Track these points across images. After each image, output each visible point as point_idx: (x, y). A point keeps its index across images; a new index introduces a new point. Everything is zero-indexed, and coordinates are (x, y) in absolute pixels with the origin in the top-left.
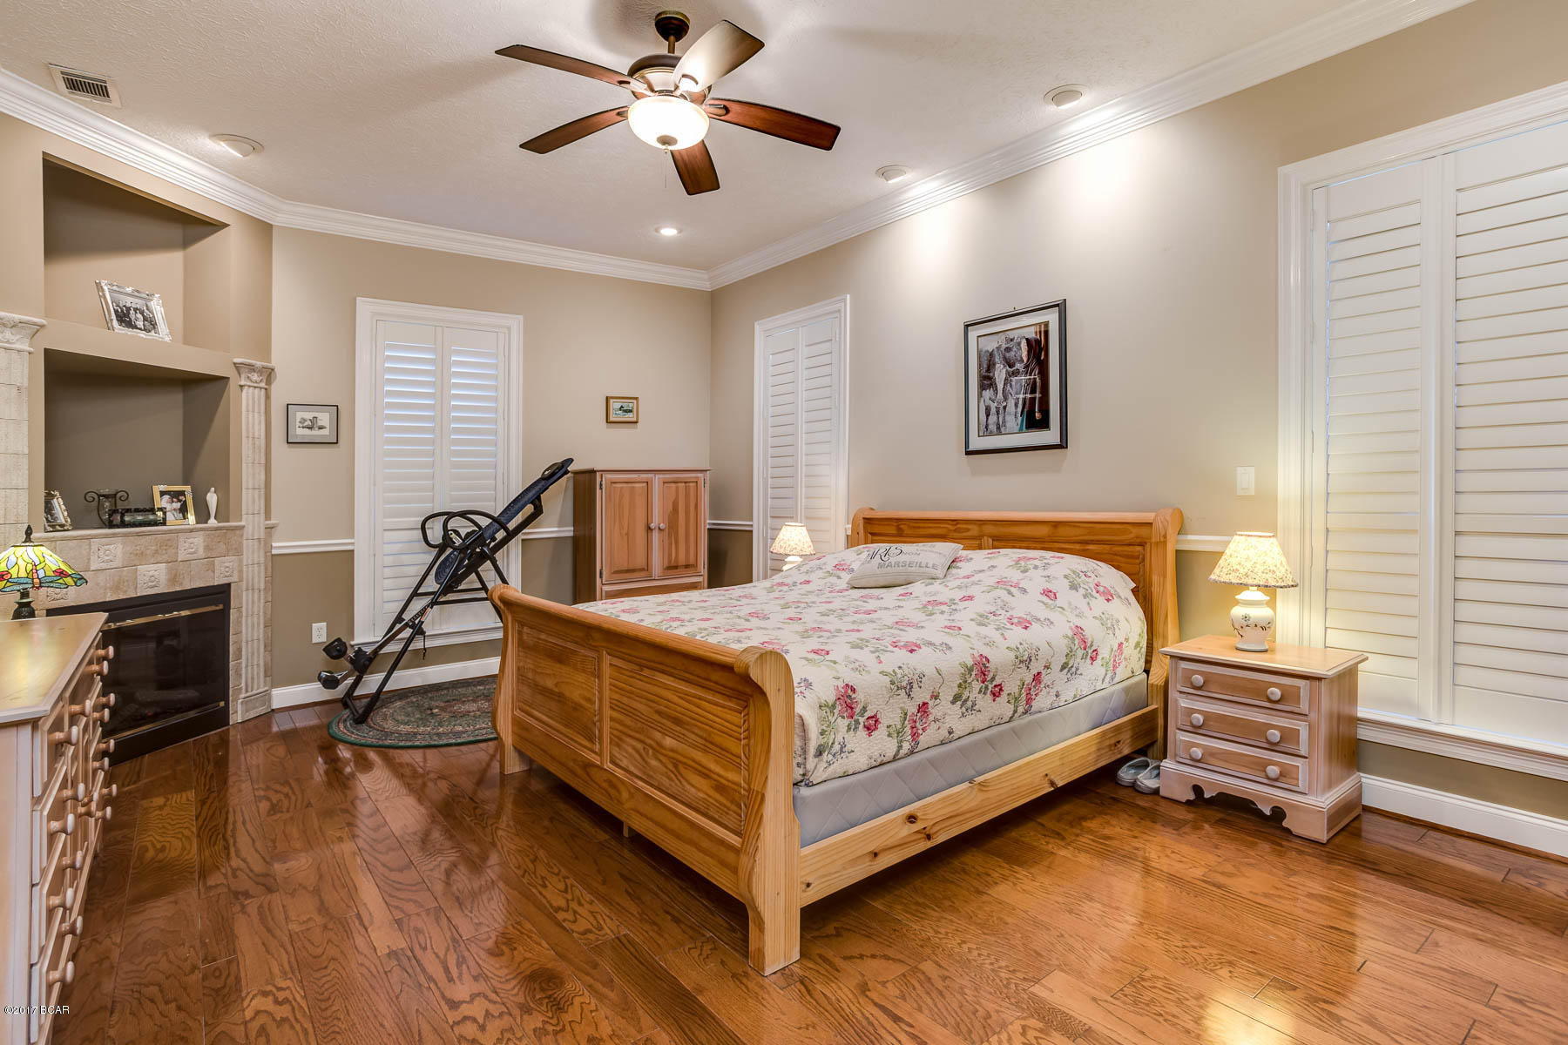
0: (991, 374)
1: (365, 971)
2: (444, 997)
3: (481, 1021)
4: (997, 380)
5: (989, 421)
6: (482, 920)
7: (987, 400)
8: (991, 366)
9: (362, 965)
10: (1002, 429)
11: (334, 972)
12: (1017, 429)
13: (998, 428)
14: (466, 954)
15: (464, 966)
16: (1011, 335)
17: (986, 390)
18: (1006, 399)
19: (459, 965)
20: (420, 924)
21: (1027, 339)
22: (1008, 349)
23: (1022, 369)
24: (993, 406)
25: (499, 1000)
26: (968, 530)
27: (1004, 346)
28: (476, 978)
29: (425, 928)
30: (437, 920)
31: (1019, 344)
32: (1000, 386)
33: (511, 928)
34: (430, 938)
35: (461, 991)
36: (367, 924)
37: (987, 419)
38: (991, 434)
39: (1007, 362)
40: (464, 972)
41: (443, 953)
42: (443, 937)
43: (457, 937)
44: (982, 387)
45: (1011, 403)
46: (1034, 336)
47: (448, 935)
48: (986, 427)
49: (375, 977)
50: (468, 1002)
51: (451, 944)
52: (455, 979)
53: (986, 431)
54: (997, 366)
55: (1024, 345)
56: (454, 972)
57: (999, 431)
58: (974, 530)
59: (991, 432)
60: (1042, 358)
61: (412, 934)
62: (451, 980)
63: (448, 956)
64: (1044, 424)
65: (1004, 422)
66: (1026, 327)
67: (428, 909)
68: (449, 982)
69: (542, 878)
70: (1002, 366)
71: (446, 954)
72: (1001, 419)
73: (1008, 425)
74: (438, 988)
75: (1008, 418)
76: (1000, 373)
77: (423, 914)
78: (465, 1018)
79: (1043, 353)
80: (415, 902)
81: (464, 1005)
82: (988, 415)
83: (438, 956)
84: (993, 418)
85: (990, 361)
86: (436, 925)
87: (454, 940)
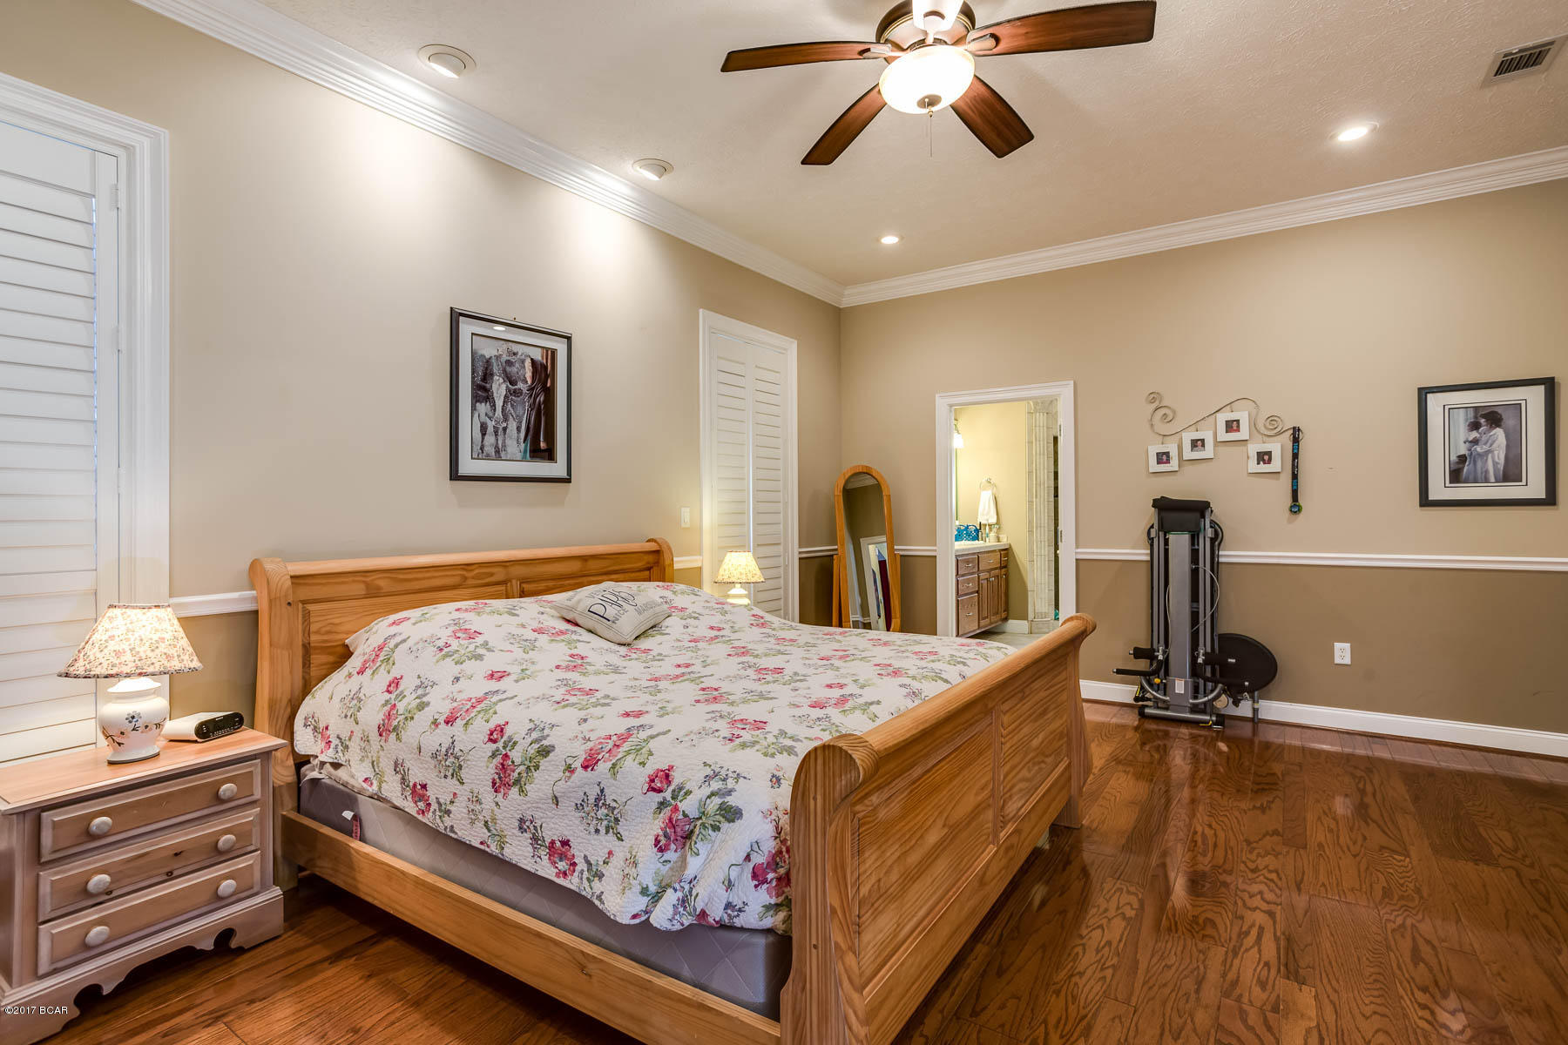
0: (488, 386)
1: (1334, 982)
2: (1275, 922)
3: (1259, 896)
4: (495, 394)
5: (486, 443)
6: (1195, 954)
7: (483, 416)
8: (487, 376)
9: (1336, 991)
10: (503, 454)
11: (1366, 1002)
12: (519, 456)
13: (497, 452)
14: (1234, 937)
15: (1244, 929)
16: (515, 348)
17: (481, 403)
18: (506, 419)
19: (1247, 933)
20: (1257, 990)
21: (532, 359)
22: (509, 363)
23: (525, 391)
24: (491, 425)
25: (1237, 898)
26: (492, 575)
27: (505, 358)
28: (1242, 918)
29: (1255, 982)
30: (1235, 983)
31: (523, 362)
32: (499, 403)
33: (1180, 932)
34: (1255, 970)
35: (1260, 918)
36: (1315, 1034)
37: (483, 439)
38: (488, 457)
39: (507, 377)
40: (1247, 927)
41: (1252, 950)
42: (1243, 963)
43: (1230, 954)
44: (476, 399)
45: (512, 425)
46: (540, 358)
47: (1237, 962)
48: (482, 448)
49: (1325, 971)
50: (1259, 909)
51: (1240, 953)
52: (1257, 927)
53: (480, 453)
54: (496, 378)
55: (528, 364)
56: (1254, 932)
57: (498, 454)
58: (500, 574)
59: (488, 455)
60: (548, 385)
61: (1269, 987)
62: (1261, 929)
63: (1251, 944)
64: (549, 455)
65: (504, 445)
66: (532, 348)
67: (1236, 1001)
68: (1264, 928)
69: (1098, 951)
70: (501, 380)
71: (1251, 947)
72: (500, 443)
73: (509, 450)
74: (1275, 928)
75: (508, 442)
76: (499, 388)
77: (1245, 1000)
78: (1268, 903)
79: (549, 381)
80: (1244, 1021)
81: (1263, 909)
82: (484, 434)
83: (1260, 951)
84: (490, 439)
85: (486, 369)
86: (1241, 979)
87: (1235, 954)
